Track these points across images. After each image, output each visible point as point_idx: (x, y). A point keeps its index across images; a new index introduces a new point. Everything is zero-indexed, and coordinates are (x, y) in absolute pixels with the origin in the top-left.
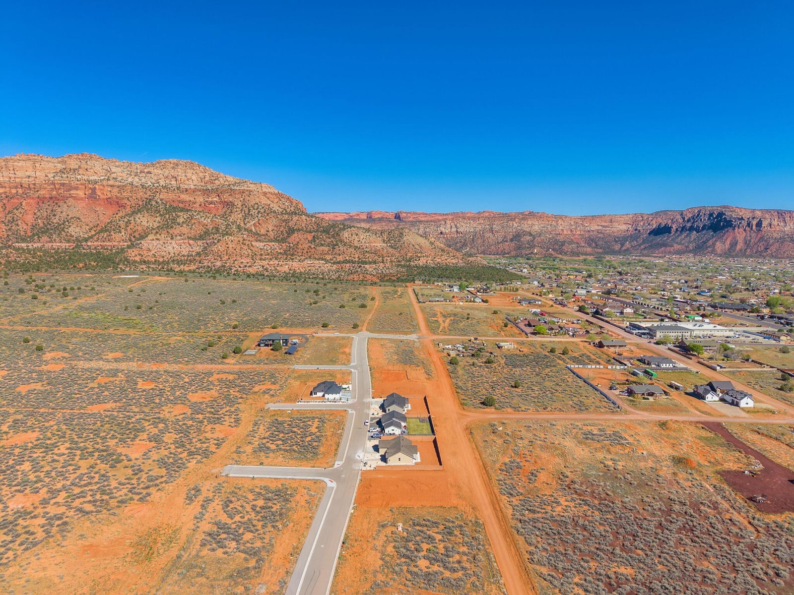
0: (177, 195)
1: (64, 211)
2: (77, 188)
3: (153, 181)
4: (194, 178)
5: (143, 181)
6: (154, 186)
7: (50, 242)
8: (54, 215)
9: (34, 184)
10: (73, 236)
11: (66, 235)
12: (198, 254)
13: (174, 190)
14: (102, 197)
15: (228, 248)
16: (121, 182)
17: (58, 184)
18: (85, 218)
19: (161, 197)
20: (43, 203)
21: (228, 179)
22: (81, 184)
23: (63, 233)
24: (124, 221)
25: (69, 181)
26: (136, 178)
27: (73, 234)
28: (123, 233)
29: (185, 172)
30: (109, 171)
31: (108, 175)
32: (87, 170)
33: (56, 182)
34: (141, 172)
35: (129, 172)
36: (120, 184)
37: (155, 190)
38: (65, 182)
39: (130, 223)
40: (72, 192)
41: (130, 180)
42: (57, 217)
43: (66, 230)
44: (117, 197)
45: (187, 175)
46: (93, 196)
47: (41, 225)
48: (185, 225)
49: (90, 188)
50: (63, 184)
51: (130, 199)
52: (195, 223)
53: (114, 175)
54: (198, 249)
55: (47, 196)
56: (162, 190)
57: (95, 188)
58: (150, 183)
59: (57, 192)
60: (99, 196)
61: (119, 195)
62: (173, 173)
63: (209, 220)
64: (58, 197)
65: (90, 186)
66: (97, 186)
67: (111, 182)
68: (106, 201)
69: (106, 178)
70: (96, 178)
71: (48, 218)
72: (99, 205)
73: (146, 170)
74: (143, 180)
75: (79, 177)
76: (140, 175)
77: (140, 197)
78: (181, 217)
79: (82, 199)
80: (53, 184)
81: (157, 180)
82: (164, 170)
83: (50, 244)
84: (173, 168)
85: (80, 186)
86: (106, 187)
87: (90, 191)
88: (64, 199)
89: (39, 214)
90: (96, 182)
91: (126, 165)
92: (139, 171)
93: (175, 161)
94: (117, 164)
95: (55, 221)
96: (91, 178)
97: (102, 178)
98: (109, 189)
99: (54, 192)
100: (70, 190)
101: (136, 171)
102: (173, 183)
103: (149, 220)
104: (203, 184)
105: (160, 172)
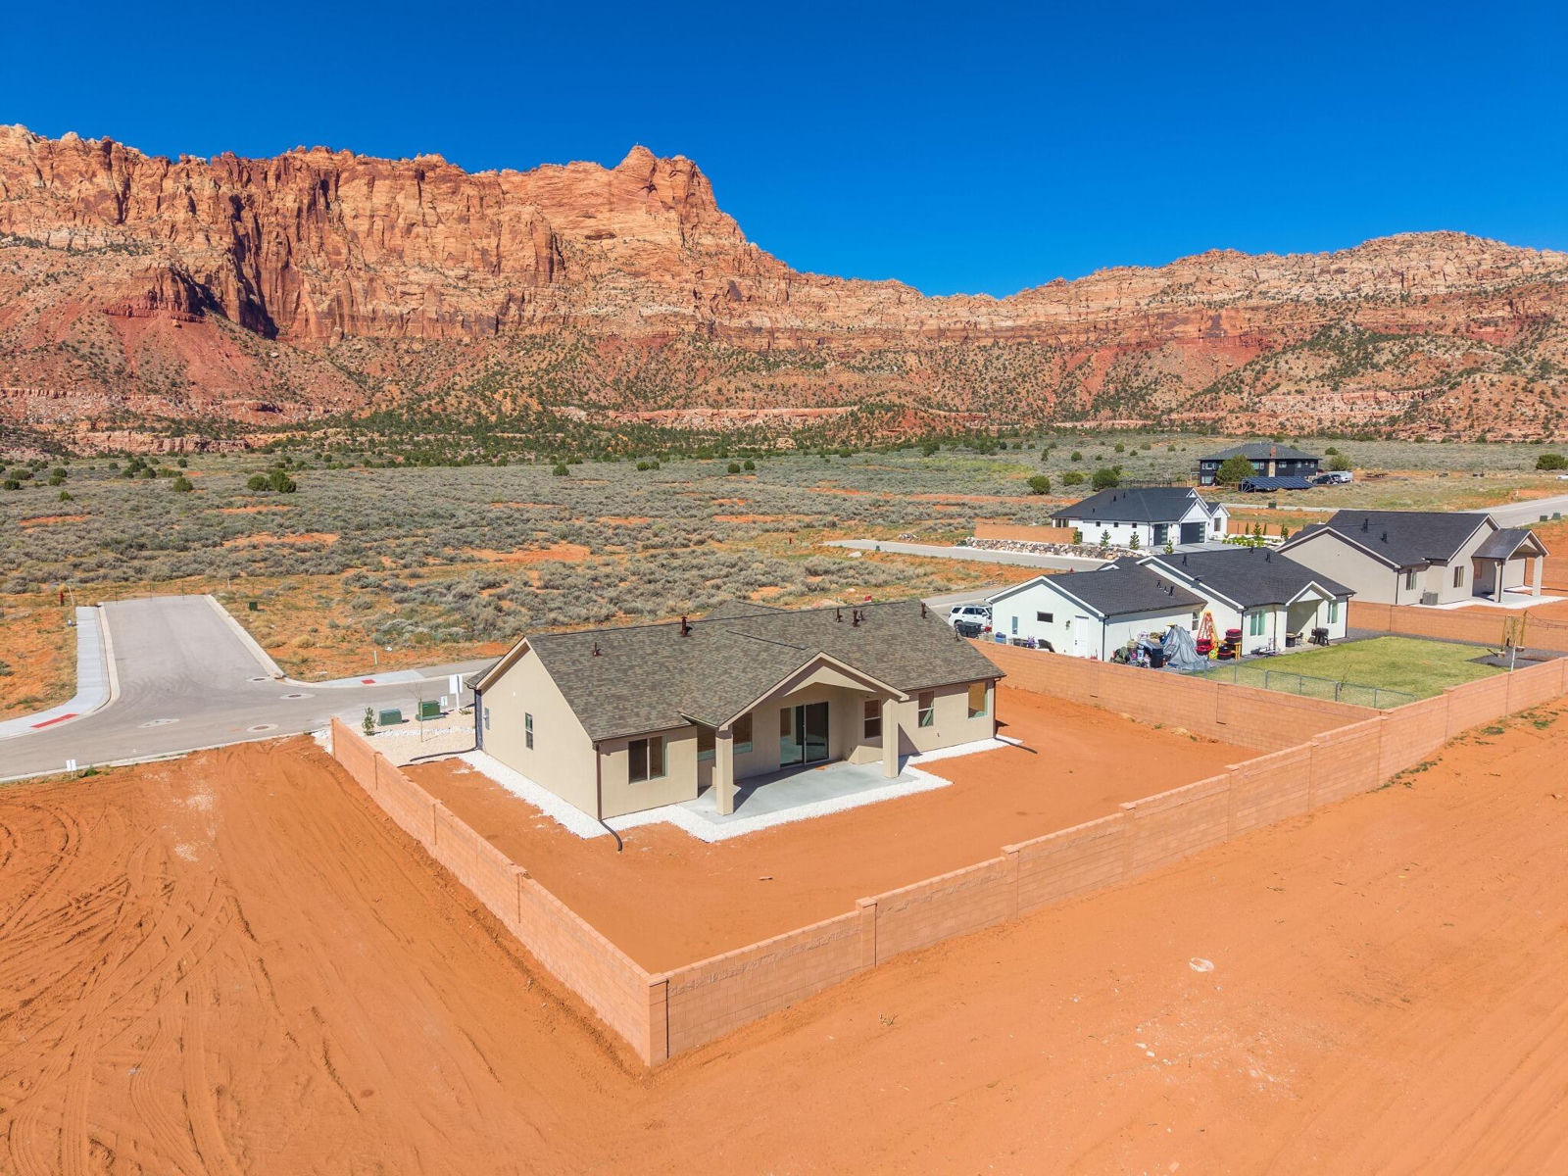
0: (1399, 312)
1: (1156, 364)
2: (1185, 321)
3: (1347, 288)
4: (1449, 268)
5: (1321, 292)
6: (1345, 298)
7: (1110, 419)
8: (1138, 374)
9: (1116, 322)
10: (1157, 409)
11: (1146, 408)
12: (1393, 420)
13: (1393, 301)
14: (1232, 332)
15: (1476, 400)
16: (1274, 299)
17: (1153, 316)
18: (1191, 376)
19: (1358, 319)
20: (1125, 354)
21: (1545, 259)
22: (1195, 312)
23: (1141, 403)
24: (1253, 370)
25: (1174, 307)
26: (1308, 285)
27: (1159, 404)
28: (1245, 395)
29: (1428, 259)
30: (1255, 281)
31: (1252, 287)
32: (1210, 282)
33: (1150, 312)
34: (1322, 272)
35: (1295, 277)
36: (1271, 302)
37: (1344, 306)
38: (1166, 310)
39: (1265, 374)
40: (1176, 329)
41: (1295, 291)
42: (1140, 378)
43: (1147, 398)
44: (1261, 330)
45: (1432, 263)
46: (1213, 333)
47: (1112, 392)
48: (1389, 368)
49: (1211, 318)
50: (1161, 316)
51: (1287, 331)
52: (1416, 362)
53: (1262, 287)
54: (1396, 411)
55: (1134, 341)
56: (1364, 304)
57: (1220, 316)
58: (1337, 294)
59: (1150, 332)
60: (1225, 332)
61: (1265, 325)
62: (1396, 263)
63: (1458, 354)
64: (1152, 341)
65: (1212, 313)
66: (1223, 312)
67: (1253, 302)
68: (1238, 340)
69: (1247, 293)
70: (1226, 296)
71: (1126, 380)
72: (1225, 349)
73: (1334, 267)
74: (1324, 288)
75: (1193, 298)
76: (1319, 280)
77: (1309, 325)
78: (1387, 351)
79: (1192, 341)
80: (1146, 317)
81: (1357, 284)
82: (1378, 260)
83: (1111, 422)
84: (1399, 253)
85: (1193, 316)
86: (1242, 313)
87: (1210, 322)
88: (1160, 343)
89: (1113, 374)
90: (1223, 304)
91: (1291, 262)
92: (1317, 271)
93: (1407, 236)
94: (1273, 262)
95: (1135, 385)
96: (1216, 298)
97: (1238, 294)
98: (1247, 316)
99: (1146, 333)
100: (1173, 325)
101: (1310, 271)
102: (1393, 286)
103: (1310, 364)
104: (1472, 281)
105: (1365, 265)
